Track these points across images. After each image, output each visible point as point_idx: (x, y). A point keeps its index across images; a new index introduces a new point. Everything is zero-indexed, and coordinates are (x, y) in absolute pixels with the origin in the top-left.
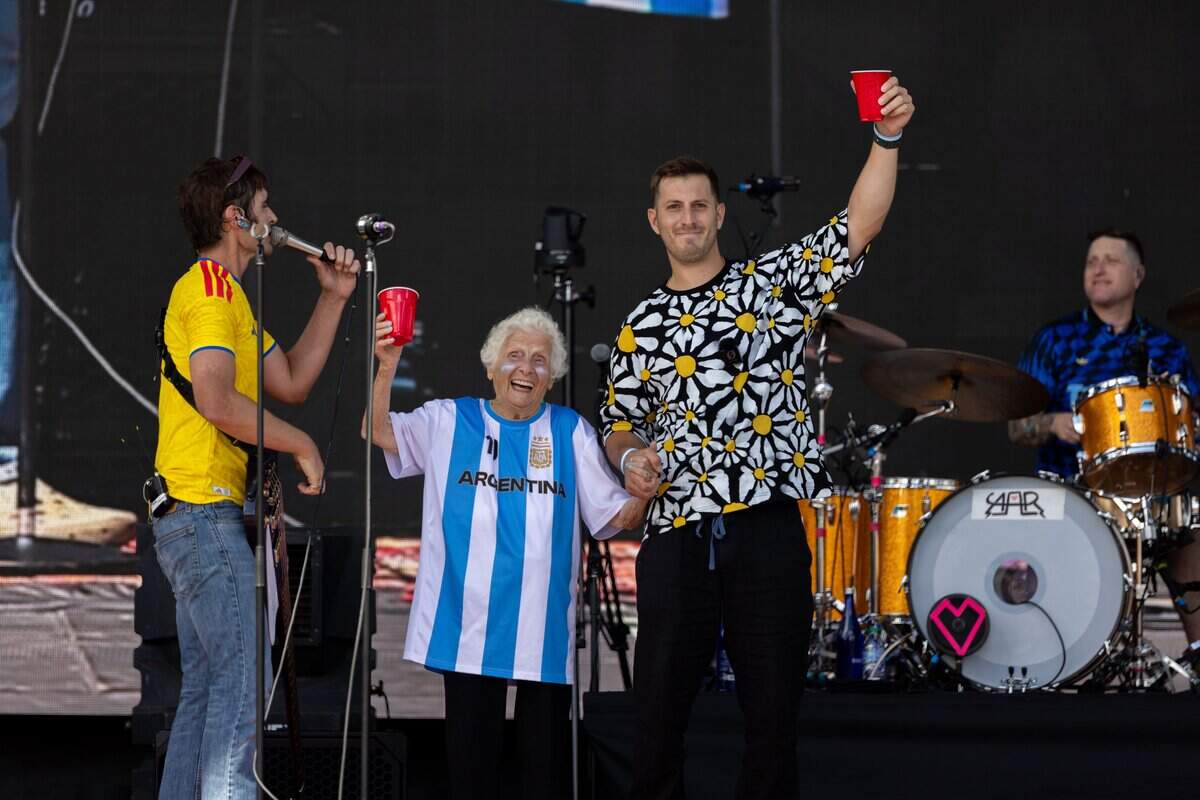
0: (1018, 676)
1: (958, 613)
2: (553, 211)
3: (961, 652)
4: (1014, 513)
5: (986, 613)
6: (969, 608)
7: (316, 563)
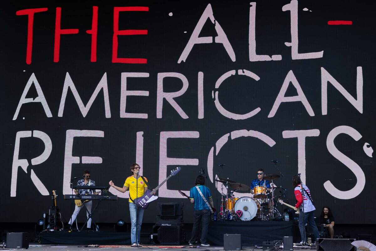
0: (246, 219)
1: (239, 212)
2: (201, 168)
3: (240, 216)
4: (245, 201)
5: (242, 212)
6: (240, 212)
7: (175, 207)
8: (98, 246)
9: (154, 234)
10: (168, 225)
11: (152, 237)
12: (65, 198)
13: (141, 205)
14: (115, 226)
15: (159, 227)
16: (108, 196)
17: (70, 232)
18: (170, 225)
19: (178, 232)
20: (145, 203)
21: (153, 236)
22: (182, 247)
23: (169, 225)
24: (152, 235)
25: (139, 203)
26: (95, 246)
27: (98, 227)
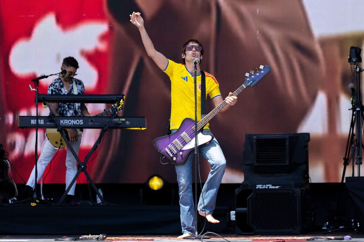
7: (287, 143)
8: (104, 239)
9: (238, 209)
10: (271, 187)
11: (233, 217)
12: (19, 126)
13: (171, 156)
14: (141, 190)
15: (250, 191)
16: (124, 120)
17: (33, 204)
18: (277, 187)
19: (298, 204)
20: (181, 151)
21: (236, 214)
22: (309, 238)
23: (274, 187)
24: (234, 212)
25: (166, 149)
26: (97, 239)
27: (102, 194)
